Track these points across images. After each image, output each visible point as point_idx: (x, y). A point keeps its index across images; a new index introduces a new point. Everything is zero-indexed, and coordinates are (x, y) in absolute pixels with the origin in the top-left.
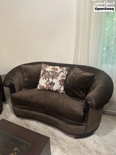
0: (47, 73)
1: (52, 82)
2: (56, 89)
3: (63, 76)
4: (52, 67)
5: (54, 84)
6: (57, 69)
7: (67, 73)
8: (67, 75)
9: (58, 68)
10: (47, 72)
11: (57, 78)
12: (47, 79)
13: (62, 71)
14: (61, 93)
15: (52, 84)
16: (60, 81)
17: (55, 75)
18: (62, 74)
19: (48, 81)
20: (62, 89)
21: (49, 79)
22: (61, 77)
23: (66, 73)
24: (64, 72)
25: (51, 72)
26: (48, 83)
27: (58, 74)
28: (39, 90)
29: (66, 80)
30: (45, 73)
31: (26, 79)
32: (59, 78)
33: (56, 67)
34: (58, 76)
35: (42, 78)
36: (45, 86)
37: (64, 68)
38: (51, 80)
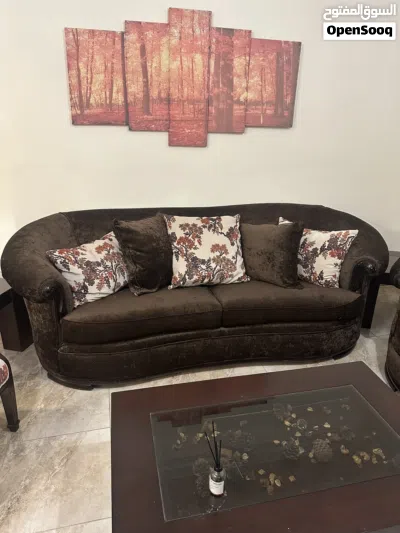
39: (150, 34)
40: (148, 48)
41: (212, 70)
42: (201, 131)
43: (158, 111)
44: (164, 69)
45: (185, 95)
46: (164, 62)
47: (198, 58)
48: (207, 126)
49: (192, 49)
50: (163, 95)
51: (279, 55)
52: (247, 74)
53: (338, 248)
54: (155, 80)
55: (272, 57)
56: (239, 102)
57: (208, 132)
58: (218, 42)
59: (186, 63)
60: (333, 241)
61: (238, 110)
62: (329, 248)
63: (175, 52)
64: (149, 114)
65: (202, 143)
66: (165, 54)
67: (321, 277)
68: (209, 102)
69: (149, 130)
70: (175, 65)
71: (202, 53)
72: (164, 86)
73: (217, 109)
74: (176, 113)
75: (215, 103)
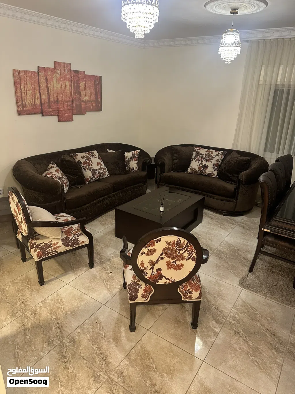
0: (201, 156)
1: (205, 165)
2: (209, 173)
3: (217, 160)
4: (207, 150)
5: (207, 167)
6: (212, 153)
7: (223, 157)
8: (222, 160)
9: (214, 151)
10: (201, 154)
11: (211, 162)
12: (200, 162)
13: (218, 155)
14: (214, 178)
15: (206, 167)
16: (214, 165)
17: (209, 158)
18: (217, 158)
19: (202, 163)
20: (216, 173)
21: (202, 162)
22: (216, 161)
23: (221, 157)
24: (220, 156)
25: (205, 154)
26: (201, 165)
27: (212, 157)
28: (190, 173)
29: (220, 166)
30: (198, 155)
31: (176, 161)
32: (214, 162)
33: (211, 150)
34: (213, 159)
35: (194, 161)
36: (197, 169)
37: (220, 152)
38: (204, 163)
39: (49, 73)
40: (49, 78)
41: (73, 88)
42: (71, 114)
43: (54, 107)
44: (55, 88)
45: (64, 99)
46: (55, 85)
47: (67, 83)
48: (73, 112)
49: (65, 79)
50: (56, 99)
51: (95, 82)
52: (85, 89)
53: (136, 157)
54: (52, 92)
55: (93, 82)
56: (83, 101)
57: (73, 114)
58: (74, 76)
59: (63, 85)
60: (133, 155)
61: (83, 104)
62: (133, 158)
63: (58, 80)
64: (50, 108)
65: (71, 119)
66: (55, 81)
67: (133, 169)
68: (72, 102)
69: (51, 115)
70: (59, 85)
71: (69, 81)
72: (56, 95)
73: (76, 104)
74: (61, 107)
75: (75, 102)
